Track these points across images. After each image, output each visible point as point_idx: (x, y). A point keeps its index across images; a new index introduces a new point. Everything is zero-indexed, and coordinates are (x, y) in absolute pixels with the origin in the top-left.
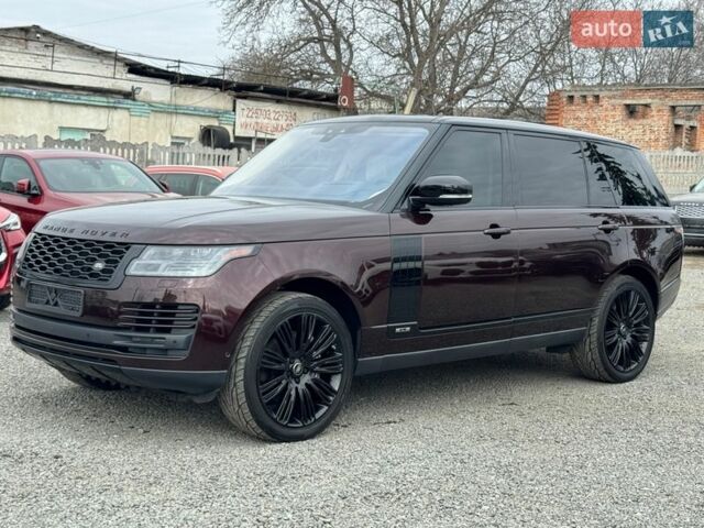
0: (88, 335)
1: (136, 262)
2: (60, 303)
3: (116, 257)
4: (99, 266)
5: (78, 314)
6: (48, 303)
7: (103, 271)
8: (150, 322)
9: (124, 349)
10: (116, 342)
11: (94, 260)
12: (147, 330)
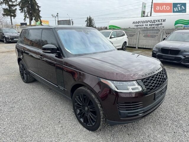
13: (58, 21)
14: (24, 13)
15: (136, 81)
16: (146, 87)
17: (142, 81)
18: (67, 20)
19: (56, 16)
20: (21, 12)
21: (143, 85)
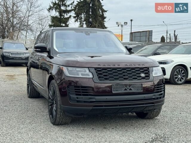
1: (153, 72)
2: (132, 88)
3: (147, 72)
4: (143, 75)
5: (142, 91)
7: (146, 76)
8: (159, 89)
9: (155, 99)
10: (153, 97)
13: (131, 33)
14: (79, 23)
15: (88, 68)
16: (98, 76)
17: (95, 69)
18: (146, 31)
19: (123, 24)
20: (76, 21)
21: (95, 73)
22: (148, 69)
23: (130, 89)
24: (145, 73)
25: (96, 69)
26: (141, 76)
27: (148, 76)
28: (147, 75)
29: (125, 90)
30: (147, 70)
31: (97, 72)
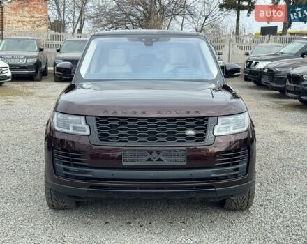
0: (191, 174)
1: (216, 127)
2: (162, 158)
3: (201, 126)
4: (190, 133)
5: (185, 163)
6: (150, 160)
7: (197, 135)
8: (229, 160)
9: (216, 178)
10: (212, 176)
11: (184, 129)
12: (228, 165)
16: (98, 132)
22: (207, 120)
23: (160, 160)
24: (197, 129)
25: (97, 118)
26: (186, 135)
27: (201, 135)
28: (201, 132)
29: (148, 160)
30: (203, 123)
31: (98, 125)
